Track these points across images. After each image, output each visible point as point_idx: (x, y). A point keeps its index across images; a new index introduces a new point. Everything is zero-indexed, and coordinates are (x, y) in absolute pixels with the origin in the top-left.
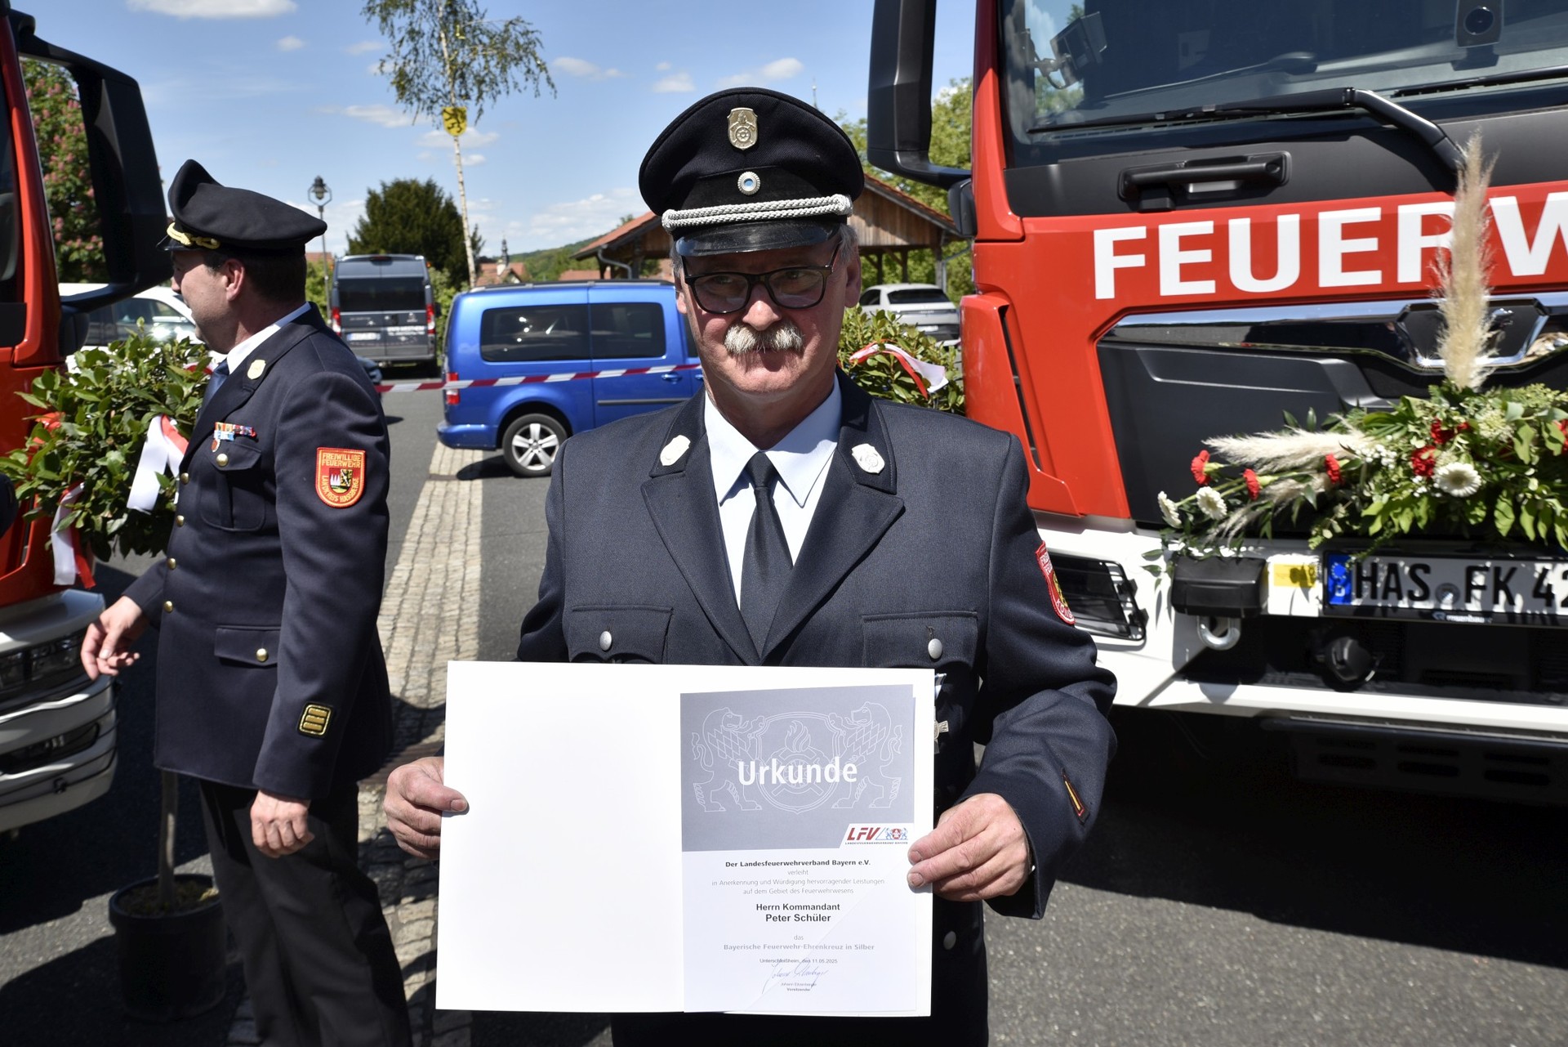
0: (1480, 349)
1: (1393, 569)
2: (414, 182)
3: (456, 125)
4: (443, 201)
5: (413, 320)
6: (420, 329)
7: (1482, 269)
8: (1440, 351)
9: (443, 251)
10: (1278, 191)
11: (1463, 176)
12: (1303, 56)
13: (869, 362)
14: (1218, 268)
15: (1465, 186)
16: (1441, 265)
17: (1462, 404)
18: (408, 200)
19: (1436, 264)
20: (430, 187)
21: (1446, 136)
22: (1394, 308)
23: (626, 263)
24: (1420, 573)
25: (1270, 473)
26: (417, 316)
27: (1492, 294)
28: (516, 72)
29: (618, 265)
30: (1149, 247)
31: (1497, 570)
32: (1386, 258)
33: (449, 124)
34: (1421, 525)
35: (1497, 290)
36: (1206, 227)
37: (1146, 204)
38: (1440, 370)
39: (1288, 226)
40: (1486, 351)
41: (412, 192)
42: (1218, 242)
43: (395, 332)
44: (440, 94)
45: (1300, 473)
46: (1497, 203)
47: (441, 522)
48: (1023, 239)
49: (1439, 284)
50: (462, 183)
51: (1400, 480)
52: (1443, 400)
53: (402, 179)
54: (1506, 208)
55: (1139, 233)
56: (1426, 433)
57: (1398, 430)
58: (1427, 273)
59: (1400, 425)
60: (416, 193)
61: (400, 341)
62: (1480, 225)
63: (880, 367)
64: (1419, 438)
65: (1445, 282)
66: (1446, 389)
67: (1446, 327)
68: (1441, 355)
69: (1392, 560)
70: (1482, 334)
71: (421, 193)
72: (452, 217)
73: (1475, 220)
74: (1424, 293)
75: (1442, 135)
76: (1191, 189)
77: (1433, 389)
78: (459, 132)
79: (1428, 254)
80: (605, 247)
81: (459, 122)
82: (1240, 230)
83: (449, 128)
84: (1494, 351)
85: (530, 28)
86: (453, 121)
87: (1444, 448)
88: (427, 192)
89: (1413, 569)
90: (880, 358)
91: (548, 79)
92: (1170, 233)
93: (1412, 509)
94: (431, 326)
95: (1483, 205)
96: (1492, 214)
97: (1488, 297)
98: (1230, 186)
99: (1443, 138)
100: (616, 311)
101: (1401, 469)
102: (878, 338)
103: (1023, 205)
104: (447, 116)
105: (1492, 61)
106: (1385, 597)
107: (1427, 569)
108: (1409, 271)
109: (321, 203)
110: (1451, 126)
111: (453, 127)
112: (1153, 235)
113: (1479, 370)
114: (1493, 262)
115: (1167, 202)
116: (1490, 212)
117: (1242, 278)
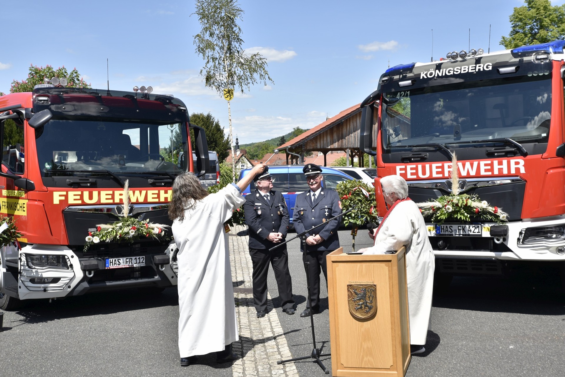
1: (447, 227)
2: (201, 114)
3: (229, 96)
4: (214, 123)
5: (211, 178)
6: (214, 181)
7: (457, 174)
9: (214, 145)
10: (426, 160)
12: (438, 134)
13: (356, 190)
14: (416, 174)
15: (453, 160)
16: (451, 174)
18: (199, 122)
20: (209, 117)
22: (444, 181)
23: (298, 153)
24: (451, 227)
25: (424, 209)
26: (213, 176)
28: (256, 76)
29: (294, 154)
30: (405, 169)
31: (463, 226)
32: (443, 172)
33: (226, 96)
35: (460, 178)
36: (414, 166)
37: (405, 162)
38: (451, 191)
39: (427, 166)
40: (459, 188)
41: (201, 119)
42: (416, 169)
43: (203, 182)
44: (223, 82)
45: (429, 209)
47: (239, 246)
48: (384, 167)
50: (230, 120)
53: (196, 113)
54: (460, 164)
55: (403, 167)
56: (447, 202)
58: (449, 175)
59: (443, 201)
60: (202, 119)
61: (206, 186)
63: (358, 191)
65: (452, 177)
67: (452, 184)
69: (447, 225)
70: (458, 185)
71: (205, 120)
72: (218, 130)
73: (456, 166)
74: (448, 178)
76: (412, 159)
77: (450, 194)
78: (230, 99)
79: (449, 172)
80: (290, 147)
81: (230, 95)
82: (420, 167)
83: (226, 97)
85: (261, 57)
86: (228, 94)
88: (207, 119)
89: (450, 227)
90: (358, 190)
91: (269, 77)
92: (409, 167)
94: (218, 180)
96: (458, 165)
97: (458, 179)
98: (419, 159)
99: (450, 152)
100: (297, 176)
102: (358, 186)
103: (385, 161)
104: (225, 93)
105: (460, 139)
106: (446, 232)
107: (452, 227)
108: (446, 175)
109: (172, 129)
111: (228, 97)
112: (406, 167)
113: (458, 192)
114: (459, 173)
115: (409, 162)
117: (421, 175)
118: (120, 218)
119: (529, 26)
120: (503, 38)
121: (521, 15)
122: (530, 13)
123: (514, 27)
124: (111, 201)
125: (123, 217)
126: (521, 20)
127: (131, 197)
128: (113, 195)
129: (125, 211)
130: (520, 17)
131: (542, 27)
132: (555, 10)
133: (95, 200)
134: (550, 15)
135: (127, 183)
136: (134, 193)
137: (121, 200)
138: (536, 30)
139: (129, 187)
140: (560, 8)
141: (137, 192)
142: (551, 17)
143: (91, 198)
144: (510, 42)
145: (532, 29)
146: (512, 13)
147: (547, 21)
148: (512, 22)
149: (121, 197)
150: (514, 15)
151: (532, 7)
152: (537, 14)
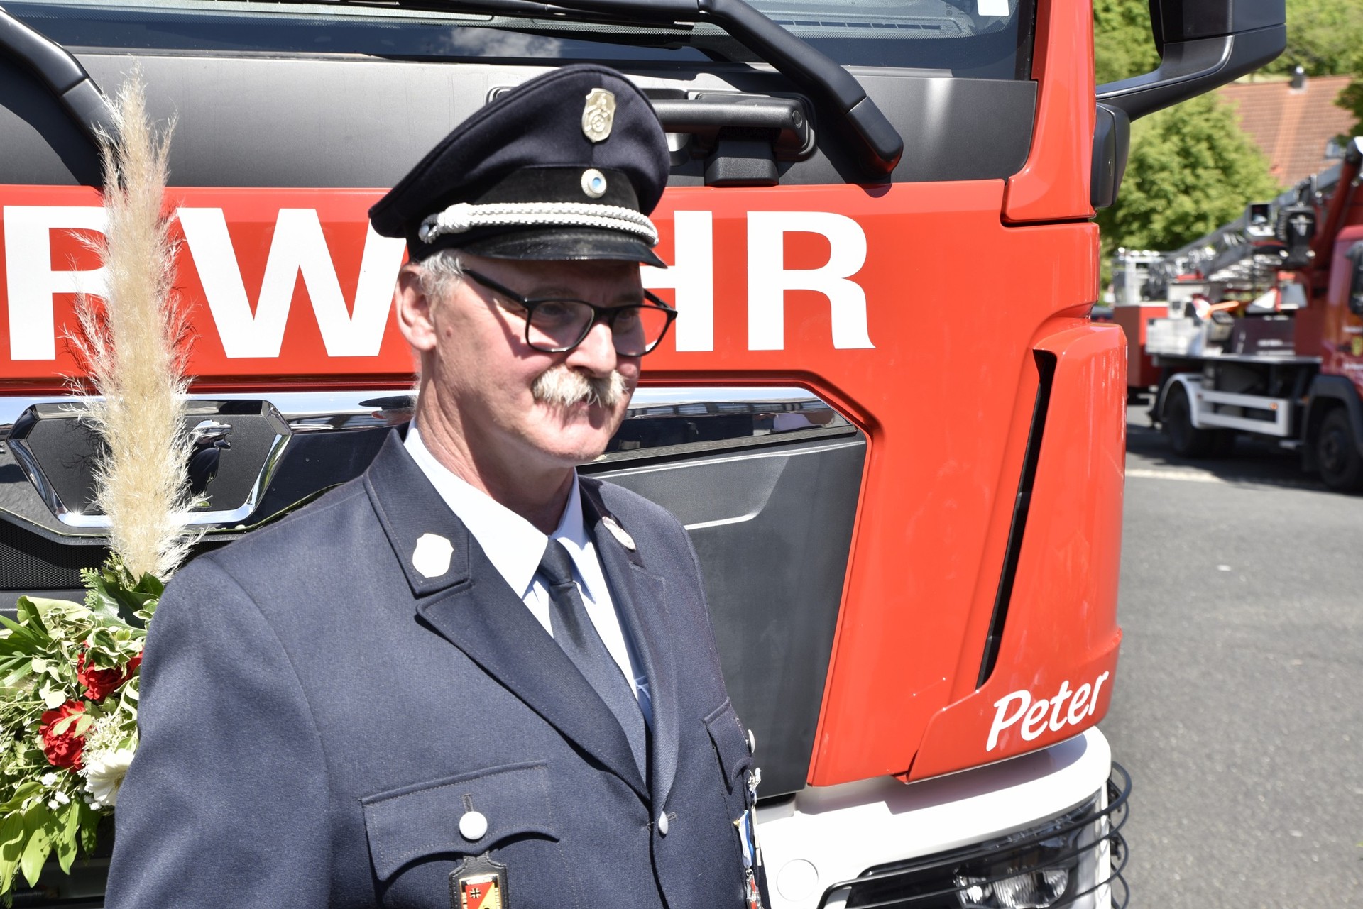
0: (174, 496)
7: (170, 342)
8: (105, 499)
11: (116, 158)
15: (121, 179)
16: (90, 330)
17: (136, 614)
19: (81, 332)
21: (86, 76)
27: (190, 391)
34: (66, 863)
35: (201, 384)
38: (103, 534)
40: (186, 499)
46: (189, 217)
49: (88, 368)
51: (22, 773)
52: (106, 600)
56: (68, 674)
57: (16, 667)
58: (63, 345)
59: (19, 655)
62: (160, 257)
64: (56, 686)
65: (99, 365)
66: (109, 579)
67: (109, 450)
68: (103, 507)
70: (176, 467)
73: (147, 245)
75: (79, 73)
77: (88, 575)
79: (64, 305)
84: (197, 501)
87: (98, 710)
93: (49, 831)
95: (163, 219)
96: (182, 235)
97: (183, 396)
99: (81, 80)
101: (22, 749)
108: (32, 339)
110: (97, 61)
113: (175, 537)
114: (190, 328)
116: (177, 233)
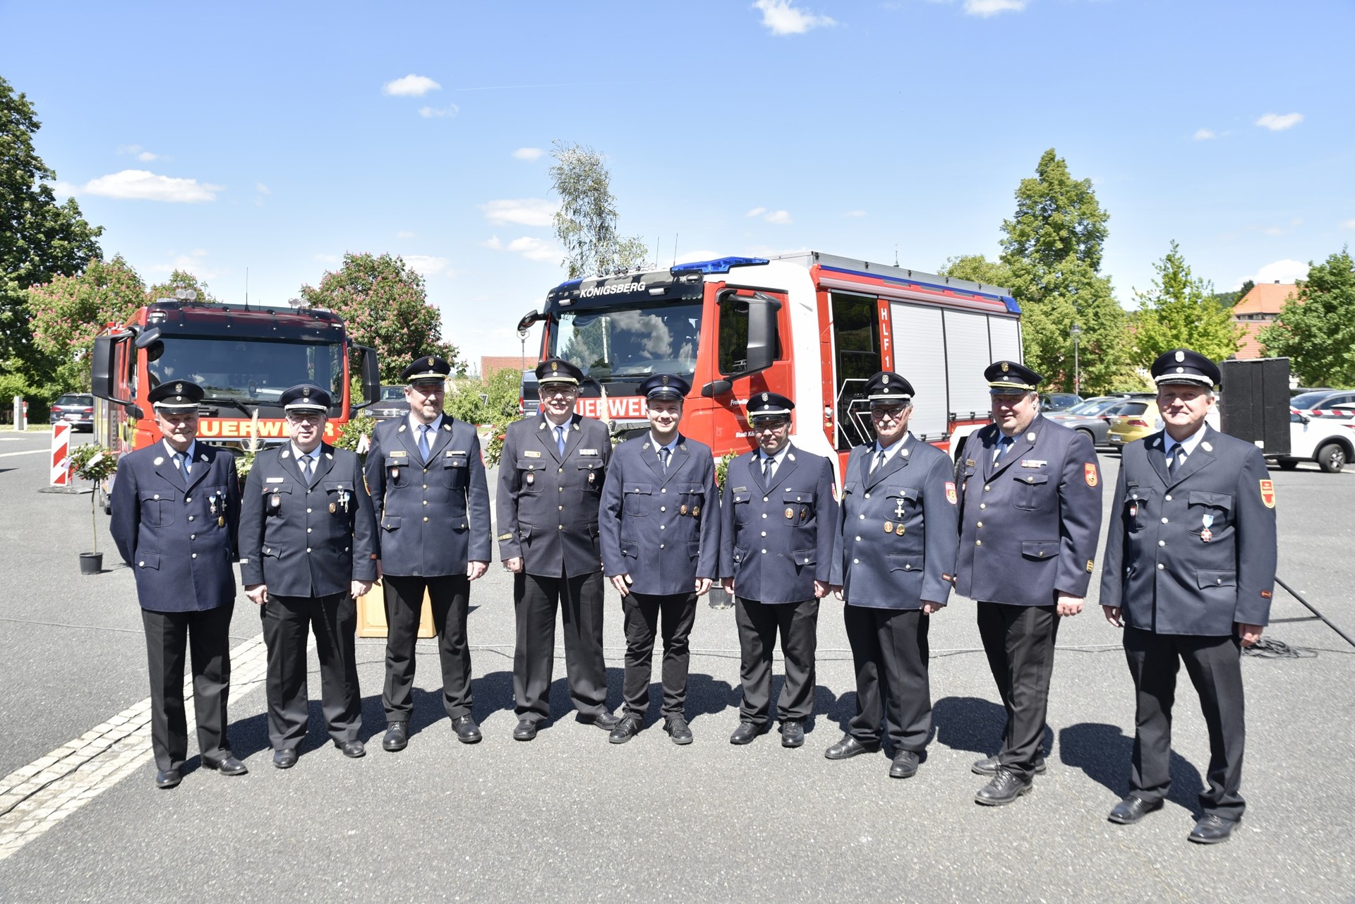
118: (246, 454)
119: (1041, 206)
120: (1005, 221)
121: (1030, 190)
122: (1041, 188)
123: (1019, 205)
124: (236, 434)
125: (249, 452)
126: (1029, 197)
127: (260, 430)
128: (238, 427)
129: (253, 447)
130: (1028, 192)
131: (1058, 209)
132: (1076, 186)
133: (215, 431)
134: (1068, 192)
135: (255, 414)
136: (265, 424)
137: (248, 433)
138: (1050, 212)
139: (258, 417)
140: (1080, 184)
141: (269, 424)
142: (1069, 194)
143: (210, 428)
144: (1014, 227)
145: (1044, 210)
146: (1018, 185)
147: (1062, 200)
148: (1018, 199)
149: (248, 429)
150: (1020, 190)
151: (1044, 180)
152: (1050, 190)
